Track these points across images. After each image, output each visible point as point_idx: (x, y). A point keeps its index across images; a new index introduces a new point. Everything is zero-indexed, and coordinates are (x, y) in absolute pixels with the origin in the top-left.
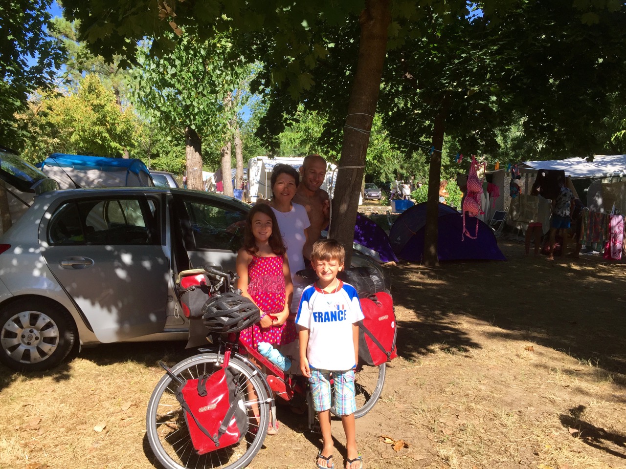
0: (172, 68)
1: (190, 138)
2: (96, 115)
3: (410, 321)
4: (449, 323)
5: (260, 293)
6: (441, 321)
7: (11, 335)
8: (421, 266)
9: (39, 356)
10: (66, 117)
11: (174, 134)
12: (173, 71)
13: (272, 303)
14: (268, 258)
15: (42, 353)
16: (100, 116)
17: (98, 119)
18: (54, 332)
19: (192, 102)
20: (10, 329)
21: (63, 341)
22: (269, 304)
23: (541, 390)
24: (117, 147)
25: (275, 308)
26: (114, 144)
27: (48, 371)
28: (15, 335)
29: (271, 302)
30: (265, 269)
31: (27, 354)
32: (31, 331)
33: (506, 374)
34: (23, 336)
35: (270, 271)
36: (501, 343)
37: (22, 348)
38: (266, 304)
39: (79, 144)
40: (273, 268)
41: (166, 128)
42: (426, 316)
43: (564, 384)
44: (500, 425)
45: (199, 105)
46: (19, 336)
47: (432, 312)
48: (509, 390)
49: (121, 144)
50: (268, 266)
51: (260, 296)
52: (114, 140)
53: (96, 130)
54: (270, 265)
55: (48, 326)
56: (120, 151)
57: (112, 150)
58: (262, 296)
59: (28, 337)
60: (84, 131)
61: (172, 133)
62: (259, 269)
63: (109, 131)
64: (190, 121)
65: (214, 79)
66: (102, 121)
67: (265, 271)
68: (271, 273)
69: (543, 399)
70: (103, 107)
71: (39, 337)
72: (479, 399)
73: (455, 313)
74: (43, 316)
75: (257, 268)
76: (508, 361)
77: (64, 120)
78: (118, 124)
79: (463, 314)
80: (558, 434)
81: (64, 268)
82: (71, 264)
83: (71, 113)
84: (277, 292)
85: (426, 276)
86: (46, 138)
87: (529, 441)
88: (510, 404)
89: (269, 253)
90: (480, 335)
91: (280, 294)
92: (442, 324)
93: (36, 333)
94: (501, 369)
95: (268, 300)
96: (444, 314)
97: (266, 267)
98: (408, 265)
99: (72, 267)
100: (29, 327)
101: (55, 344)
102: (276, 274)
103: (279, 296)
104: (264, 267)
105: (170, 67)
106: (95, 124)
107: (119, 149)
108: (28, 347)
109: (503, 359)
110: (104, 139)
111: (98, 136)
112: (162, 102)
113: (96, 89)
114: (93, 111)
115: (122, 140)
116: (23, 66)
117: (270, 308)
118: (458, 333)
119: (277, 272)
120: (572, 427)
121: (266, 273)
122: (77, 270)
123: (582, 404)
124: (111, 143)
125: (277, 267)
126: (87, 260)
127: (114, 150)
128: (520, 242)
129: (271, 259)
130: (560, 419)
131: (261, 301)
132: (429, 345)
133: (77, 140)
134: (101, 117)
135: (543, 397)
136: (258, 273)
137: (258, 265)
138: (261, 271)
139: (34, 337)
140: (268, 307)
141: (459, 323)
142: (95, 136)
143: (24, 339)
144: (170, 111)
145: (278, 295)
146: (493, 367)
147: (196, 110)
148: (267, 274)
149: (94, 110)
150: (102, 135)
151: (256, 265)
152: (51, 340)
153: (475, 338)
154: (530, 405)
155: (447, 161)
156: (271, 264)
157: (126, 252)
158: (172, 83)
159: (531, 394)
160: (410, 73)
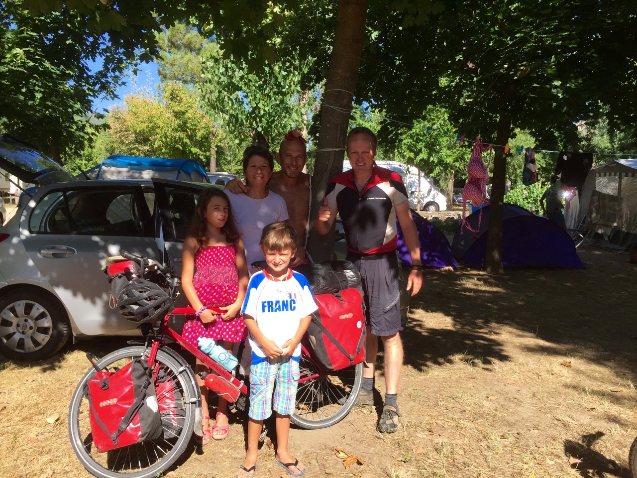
0: (239, 71)
1: (257, 141)
2: (177, 122)
3: (443, 329)
4: (486, 333)
5: (203, 285)
6: (479, 331)
7: (7, 323)
8: (481, 273)
9: (32, 345)
10: (150, 124)
11: (243, 137)
12: (240, 74)
13: (217, 296)
14: (216, 248)
15: (36, 343)
16: (181, 122)
17: (179, 126)
18: (47, 322)
19: (257, 104)
20: (5, 317)
21: (55, 333)
22: (214, 297)
23: (558, 411)
24: (197, 153)
25: (222, 301)
26: (194, 150)
27: (41, 361)
28: (10, 324)
29: (217, 294)
30: (210, 259)
31: (21, 343)
32: (26, 321)
33: (524, 391)
34: (18, 325)
35: (217, 262)
36: (536, 356)
37: (17, 337)
38: (211, 297)
39: (162, 149)
40: (220, 259)
41: (234, 131)
42: (463, 325)
43: (590, 406)
44: (486, 447)
45: (265, 107)
46: (14, 325)
47: (473, 320)
48: (519, 409)
49: (200, 150)
50: (214, 256)
51: (203, 288)
52: (195, 146)
53: (177, 136)
54: (217, 255)
55: (42, 315)
56: (200, 157)
57: (192, 156)
58: (206, 288)
59: (23, 326)
60: (166, 137)
61: (241, 137)
62: (204, 259)
63: (190, 137)
64: (257, 123)
65: (279, 81)
66: (183, 127)
67: (211, 261)
68: (217, 264)
69: (556, 422)
70: (184, 113)
71: (33, 326)
72: (477, 416)
73: (498, 323)
74: (37, 305)
75: (202, 257)
76: (535, 377)
77: (148, 127)
78: (199, 130)
79: (507, 324)
80: (553, 462)
81: (44, 256)
82: (51, 252)
83: (154, 120)
84: (226, 285)
85: (482, 283)
86: (137, 146)
87: (513, 468)
88: (511, 425)
89: (218, 241)
90: (515, 346)
91: (228, 286)
92: (476, 334)
93: (31, 323)
94: (522, 384)
95: (213, 293)
96: (487, 322)
97: (212, 257)
98: (467, 271)
99: (52, 256)
100: (24, 316)
101: (48, 335)
102: (223, 264)
103: (227, 288)
104: (210, 257)
105: (237, 70)
106: (176, 130)
107: (199, 155)
108: (22, 336)
109: (530, 374)
110: (185, 145)
111: (180, 142)
112: (230, 105)
113: (177, 96)
114: (174, 118)
115: (203, 145)
116: (86, 71)
117: (216, 302)
118: (492, 343)
119: (225, 263)
120: (574, 456)
121: (211, 263)
122: (58, 260)
123: (601, 430)
124: (192, 149)
125: (225, 257)
126: (68, 249)
127: (195, 156)
128: (611, 250)
129: (219, 248)
130: (565, 446)
131: (205, 294)
132: (450, 355)
133: (159, 147)
134: (182, 124)
135: (557, 420)
136: (203, 263)
137: (204, 254)
138: (207, 261)
139: (28, 326)
140: (214, 300)
141: (498, 333)
142: (176, 142)
143: (19, 328)
144: (237, 114)
145: (225, 288)
146: (513, 382)
147: (262, 112)
148: (212, 265)
149: (175, 116)
150: (183, 141)
151: (202, 255)
152: (45, 331)
153: (508, 350)
154: (535, 427)
155: (543, 163)
156: (219, 254)
157: (114, 243)
158: (240, 86)
159: (543, 414)
160: (472, 62)
